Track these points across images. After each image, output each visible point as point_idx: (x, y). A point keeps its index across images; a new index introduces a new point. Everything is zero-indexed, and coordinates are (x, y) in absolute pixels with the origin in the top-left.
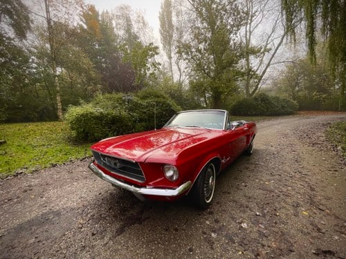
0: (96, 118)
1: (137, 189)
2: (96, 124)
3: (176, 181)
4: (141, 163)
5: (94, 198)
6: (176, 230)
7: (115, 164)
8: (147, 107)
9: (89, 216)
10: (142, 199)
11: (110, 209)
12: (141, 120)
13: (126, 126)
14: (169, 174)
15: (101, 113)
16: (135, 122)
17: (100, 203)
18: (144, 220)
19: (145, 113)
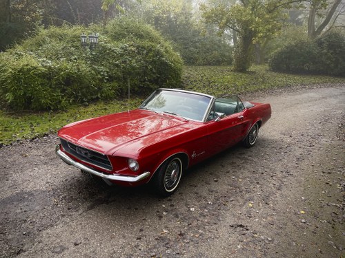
0: (43, 75)
1: (106, 176)
2: (42, 84)
3: (137, 171)
4: (109, 156)
5: (62, 183)
6: (136, 209)
7: (86, 154)
8: (122, 55)
9: (61, 197)
10: (109, 184)
11: (79, 193)
12: (111, 79)
13: (88, 87)
14: (133, 165)
15: (50, 68)
16: (101, 80)
17: (68, 188)
18: (111, 202)
19: (117, 66)
